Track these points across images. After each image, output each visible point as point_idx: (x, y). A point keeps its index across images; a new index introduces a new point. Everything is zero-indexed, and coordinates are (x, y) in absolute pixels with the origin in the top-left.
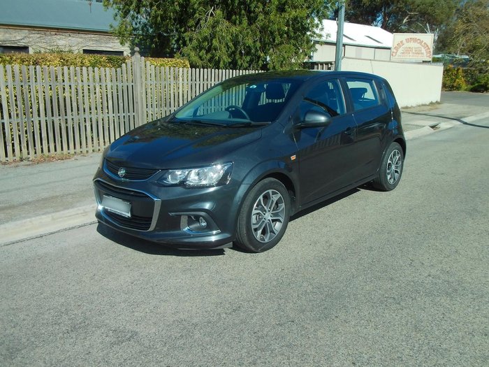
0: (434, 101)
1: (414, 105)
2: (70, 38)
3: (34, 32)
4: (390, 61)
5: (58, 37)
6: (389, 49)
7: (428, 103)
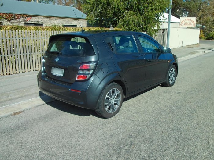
0: (197, 43)
1: (190, 45)
2: (58, 20)
3: (45, 18)
4: (179, 28)
5: (54, 20)
6: (179, 23)
7: (195, 44)
